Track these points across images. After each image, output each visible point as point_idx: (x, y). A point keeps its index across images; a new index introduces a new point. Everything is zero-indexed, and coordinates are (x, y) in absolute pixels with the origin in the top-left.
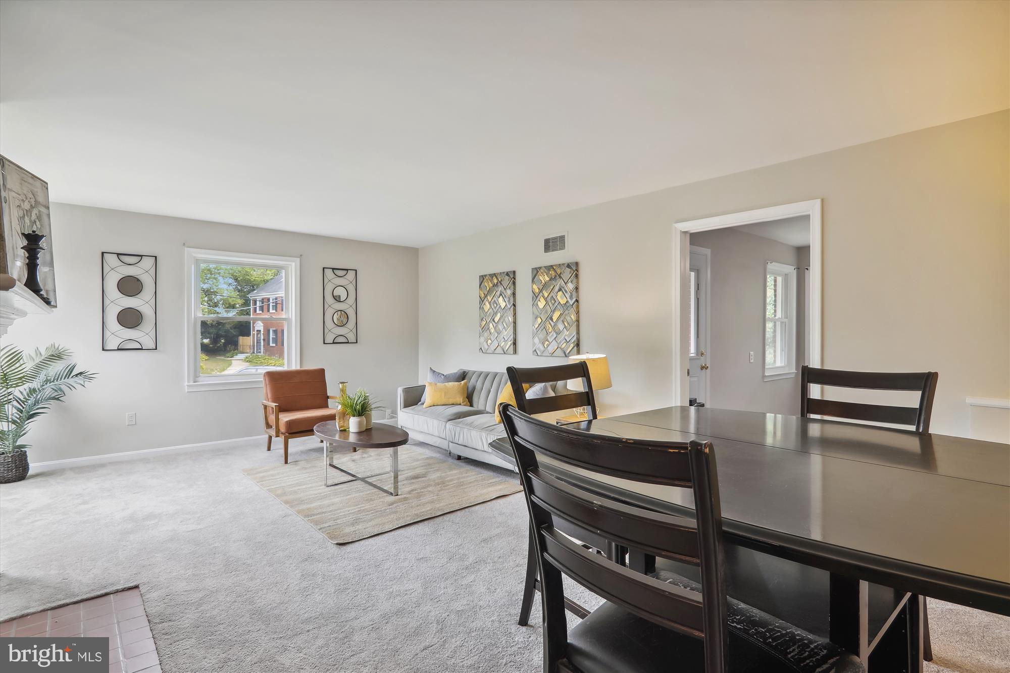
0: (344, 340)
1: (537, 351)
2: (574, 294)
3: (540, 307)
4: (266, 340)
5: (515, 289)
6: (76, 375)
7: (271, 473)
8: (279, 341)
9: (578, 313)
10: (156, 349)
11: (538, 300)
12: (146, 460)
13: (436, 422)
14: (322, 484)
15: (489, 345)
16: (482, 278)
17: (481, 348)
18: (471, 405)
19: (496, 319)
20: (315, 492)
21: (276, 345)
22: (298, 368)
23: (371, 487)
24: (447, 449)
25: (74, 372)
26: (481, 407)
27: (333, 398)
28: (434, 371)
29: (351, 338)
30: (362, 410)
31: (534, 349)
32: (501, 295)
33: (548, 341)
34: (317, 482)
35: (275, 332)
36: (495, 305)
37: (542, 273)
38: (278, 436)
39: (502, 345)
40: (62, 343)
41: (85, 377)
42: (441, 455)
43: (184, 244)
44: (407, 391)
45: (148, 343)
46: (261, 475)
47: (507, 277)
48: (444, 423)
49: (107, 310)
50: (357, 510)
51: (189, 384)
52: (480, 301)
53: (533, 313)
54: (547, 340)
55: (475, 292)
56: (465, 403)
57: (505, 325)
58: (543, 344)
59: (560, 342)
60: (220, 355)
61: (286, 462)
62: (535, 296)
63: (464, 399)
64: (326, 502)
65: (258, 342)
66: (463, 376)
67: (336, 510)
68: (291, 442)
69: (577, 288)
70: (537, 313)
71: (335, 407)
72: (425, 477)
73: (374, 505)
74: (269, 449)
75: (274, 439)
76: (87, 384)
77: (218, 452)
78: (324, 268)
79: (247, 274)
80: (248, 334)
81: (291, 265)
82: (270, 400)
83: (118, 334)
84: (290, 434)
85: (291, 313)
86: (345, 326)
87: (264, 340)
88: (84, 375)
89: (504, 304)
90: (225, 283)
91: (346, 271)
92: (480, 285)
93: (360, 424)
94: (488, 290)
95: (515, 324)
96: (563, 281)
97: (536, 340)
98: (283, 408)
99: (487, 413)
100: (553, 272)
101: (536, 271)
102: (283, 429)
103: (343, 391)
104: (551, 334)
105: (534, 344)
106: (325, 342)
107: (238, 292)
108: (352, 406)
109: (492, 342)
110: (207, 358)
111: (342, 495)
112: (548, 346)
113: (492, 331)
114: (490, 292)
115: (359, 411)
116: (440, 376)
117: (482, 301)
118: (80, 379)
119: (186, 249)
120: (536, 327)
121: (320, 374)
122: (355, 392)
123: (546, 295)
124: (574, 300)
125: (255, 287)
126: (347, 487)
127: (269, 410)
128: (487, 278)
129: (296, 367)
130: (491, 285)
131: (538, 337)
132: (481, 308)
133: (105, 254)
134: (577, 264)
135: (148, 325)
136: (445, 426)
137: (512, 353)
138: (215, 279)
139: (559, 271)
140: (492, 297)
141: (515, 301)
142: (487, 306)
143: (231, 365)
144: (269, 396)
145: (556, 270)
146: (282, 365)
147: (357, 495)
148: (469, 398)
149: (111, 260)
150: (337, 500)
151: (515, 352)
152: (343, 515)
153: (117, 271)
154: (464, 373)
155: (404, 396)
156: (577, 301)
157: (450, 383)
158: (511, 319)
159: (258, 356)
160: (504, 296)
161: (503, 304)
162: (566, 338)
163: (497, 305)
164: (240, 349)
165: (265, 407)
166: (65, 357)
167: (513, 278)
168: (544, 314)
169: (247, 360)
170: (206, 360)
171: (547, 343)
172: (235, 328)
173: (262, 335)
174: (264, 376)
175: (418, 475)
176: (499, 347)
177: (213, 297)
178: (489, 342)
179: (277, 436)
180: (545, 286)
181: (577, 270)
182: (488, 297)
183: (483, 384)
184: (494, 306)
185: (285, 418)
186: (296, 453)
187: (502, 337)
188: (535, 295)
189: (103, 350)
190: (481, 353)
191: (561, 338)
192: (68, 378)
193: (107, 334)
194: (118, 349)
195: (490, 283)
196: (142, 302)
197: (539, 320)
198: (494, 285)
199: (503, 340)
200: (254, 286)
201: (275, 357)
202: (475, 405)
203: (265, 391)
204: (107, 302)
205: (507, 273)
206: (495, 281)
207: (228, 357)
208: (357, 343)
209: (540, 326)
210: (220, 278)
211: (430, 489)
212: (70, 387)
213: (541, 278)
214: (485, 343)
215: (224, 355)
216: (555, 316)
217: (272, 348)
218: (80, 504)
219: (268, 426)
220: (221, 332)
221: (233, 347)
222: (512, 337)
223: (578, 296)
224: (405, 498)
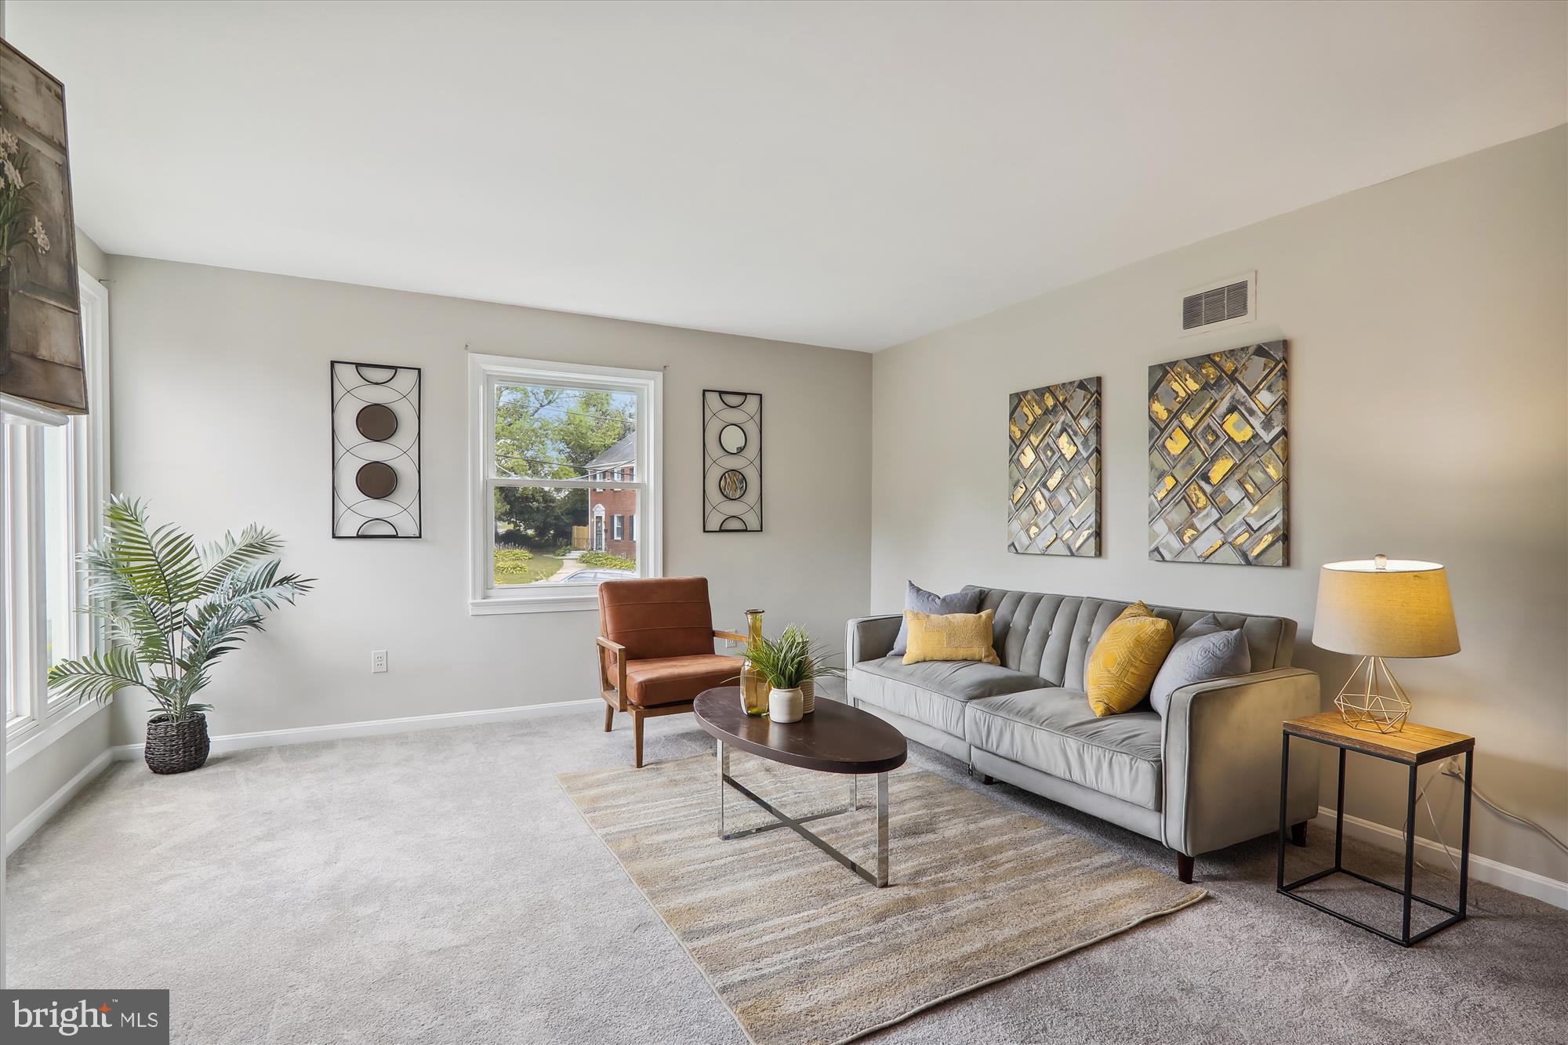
0: (739, 526)
1: (1161, 550)
2: (1278, 417)
3: (1172, 452)
4: (610, 531)
5: (1100, 417)
6: (281, 582)
7: (612, 788)
8: (627, 532)
9: (1286, 461)
10: (420, 537)
11: (1166, 434)
12: (400, 739)
13: (938, 700)
14: (711, 830)
15: (1033, 536)
16: (1017, 399)
17: (1013, 544)
18: (1004, 663)
19: (1052, 483)
20: (701, 854)
21: (623, 539)
22: (660, 576)
23: (819, 853)
24: (965, 759)
25: (277, 577)
26: (1026, 669)
27: (722, 635)
28: (918, 590)
29: (753, 522)
30: (796, 676)
31: (1153, 546)
32: (1065, 430)
33: (1196, 529)
34: (702, 823)
35: (621, 519)
36: (1049, 453)
37: (1178, 374)
38: (625, 710)
39: (1066, 537)
40: (269, 524)
41: (296, 586)
42: (944, 768)
43: (467, 346)
44: (867, 628)
45: (408, 527)
46: (593, 792)
47: (1081, 393)
48: (959, 705)
49: (340, 466)
50: (801, 928)
51: (476, 601)
52: (1011, 447)
53: (1152, 467)
54: (1192, 526)
55: (1001, 427)
56: (991, 658)
57: (1074, 495)
58: (1180, 535)
59: (1232, 531)
60: (548, 552)
61: (640, 764)
62: (1158, 430)
63: (988, 650)
64: (725, 890)
65: (599, 534)
66: (979, 601)
67: (753, 922)
68: (648, 722)
69: (1284, 404)
70: (1161, 464)
71: (728, 655)
72: (933, 831)
73: (840, 916)
74: (609, 729)
75: (616, 713)
76: (297, 598)
77: (524, 729)
78: (704, 391)
79: (583, 436)
80: (585, 524)
81: (648, 385)
82: (610, 636)
83: (360, 508)
84: (646, 707)
85: (648, 475)
86: (741, 499)
87: (606, 531)
88: (293, 581)
89: (1073, 449)
90: (554, 449)
91: (743, 398)
92: (1012, 414)
93: (792, 704)
94: (1030, 422)
95: (1100, 492)
96: (1240, 388)
97: (1161, 527)
98: (634, 653)
99: (1047, 684)
100: (1211, 370)
101: (1160, 374)
102: (633, 697)
103: (755, 630)
104: (1204, 512)
105: (1153, 536)
106: (706, 530)
107: (572, 462)
108: (775, 666)
109: (1041, 531)
110: (531, 555)
111: (760, 871)
112: (1194, 540)
113: (1042, 506)
114: (1035, 426)
115: (790, 677)
116: (933, 600)
117: (1016, 446)
118: (286, 590)
119: (469, 354)
120: (1160, 496)
121: (699, 588)
122: (778, 631)
123: (1190, 423)
124: (1277, 430)
125: (595, 454)
126: (767, 845)
127: (610, 658)
128: (1029, 397)
129: (655, 574)
130: (1039, 412)
131: (1165, 520)
132: (1014, 461)
133: (336, 365)
134: (1285, 344)
135: (406, 492)
136: (963, 711)
137: (1093, 554)
138: (542, 443)
139: (1229, 366)
140: (1040, 438)
141: (1099, 442)
142: (1028, 458)
143: (561, 566)
144: (609, 629)
145: (1223, 363)
146: (631, 568)
147: (793, 873)
148: (999, 646)
149: (346, 374)
150: (749, 885)
151: (1099, 552)
152: (772, 942)
153: (358, 396)
154: (980, 595)
155: (860, 637)
156: (1285, 433)
157: (957, 615)
158: (1090, 481)
159: (598, 554)
160: (1071, 433)
161: (1069, 451)
162: (1250, 520)
163: (1054, 453)
164: (575, 543)
165: (603, 650)
166: (271, 548)
167: (1097, 391)
168: (1183, 467)
169: (583, 560)
170: (530, 559)
171: (1190, 532)
172: (568, 514)
173: (603, 524)
174: (601, 590)
175: (917, 825)
176: (1058, 541)
177: (539, 469)
178: (1034, 530)
179: (623, 710)
180: (1189, 403)
181: (1285, 359)
182: (1032, 438)
183: (1030, 619)
184: (1047, 456)
185: (640, 673)
186: (657, 741)
187: (1067, 519)
188: (1159, 427)
189: (334, 536)
190: (1012, 555)
191: (1233, 521)
192: (268, 586)
193: (341, 509)
194: (359, 537)
195: (1036, 408)
196: (396, 452)
197: (1169, 482)
198: (1047, 412)
199: (1070, 525)
200: (592, 454)
201: (620, 557)
202: (1012, 662)
203: (601, 619)
204: (340, 451)
205: (1081, 382)
206: (1050, 402)
207: (558, 555)
208: (761, 531)
209: (1171, 496)
210: (548, 442)
211: (958, 871)
212: (270, 604)
213: (1175, 386)
214: (1023, 534)
215: (554, 553)
216: (1217, 472)
217: (617, 543)
218: (259, 839)
219: (607, 685)
220: (549, 520)
221: (565, 540)
222: (1092, 519)
223: (1286, 422)
224: (909, 899)
